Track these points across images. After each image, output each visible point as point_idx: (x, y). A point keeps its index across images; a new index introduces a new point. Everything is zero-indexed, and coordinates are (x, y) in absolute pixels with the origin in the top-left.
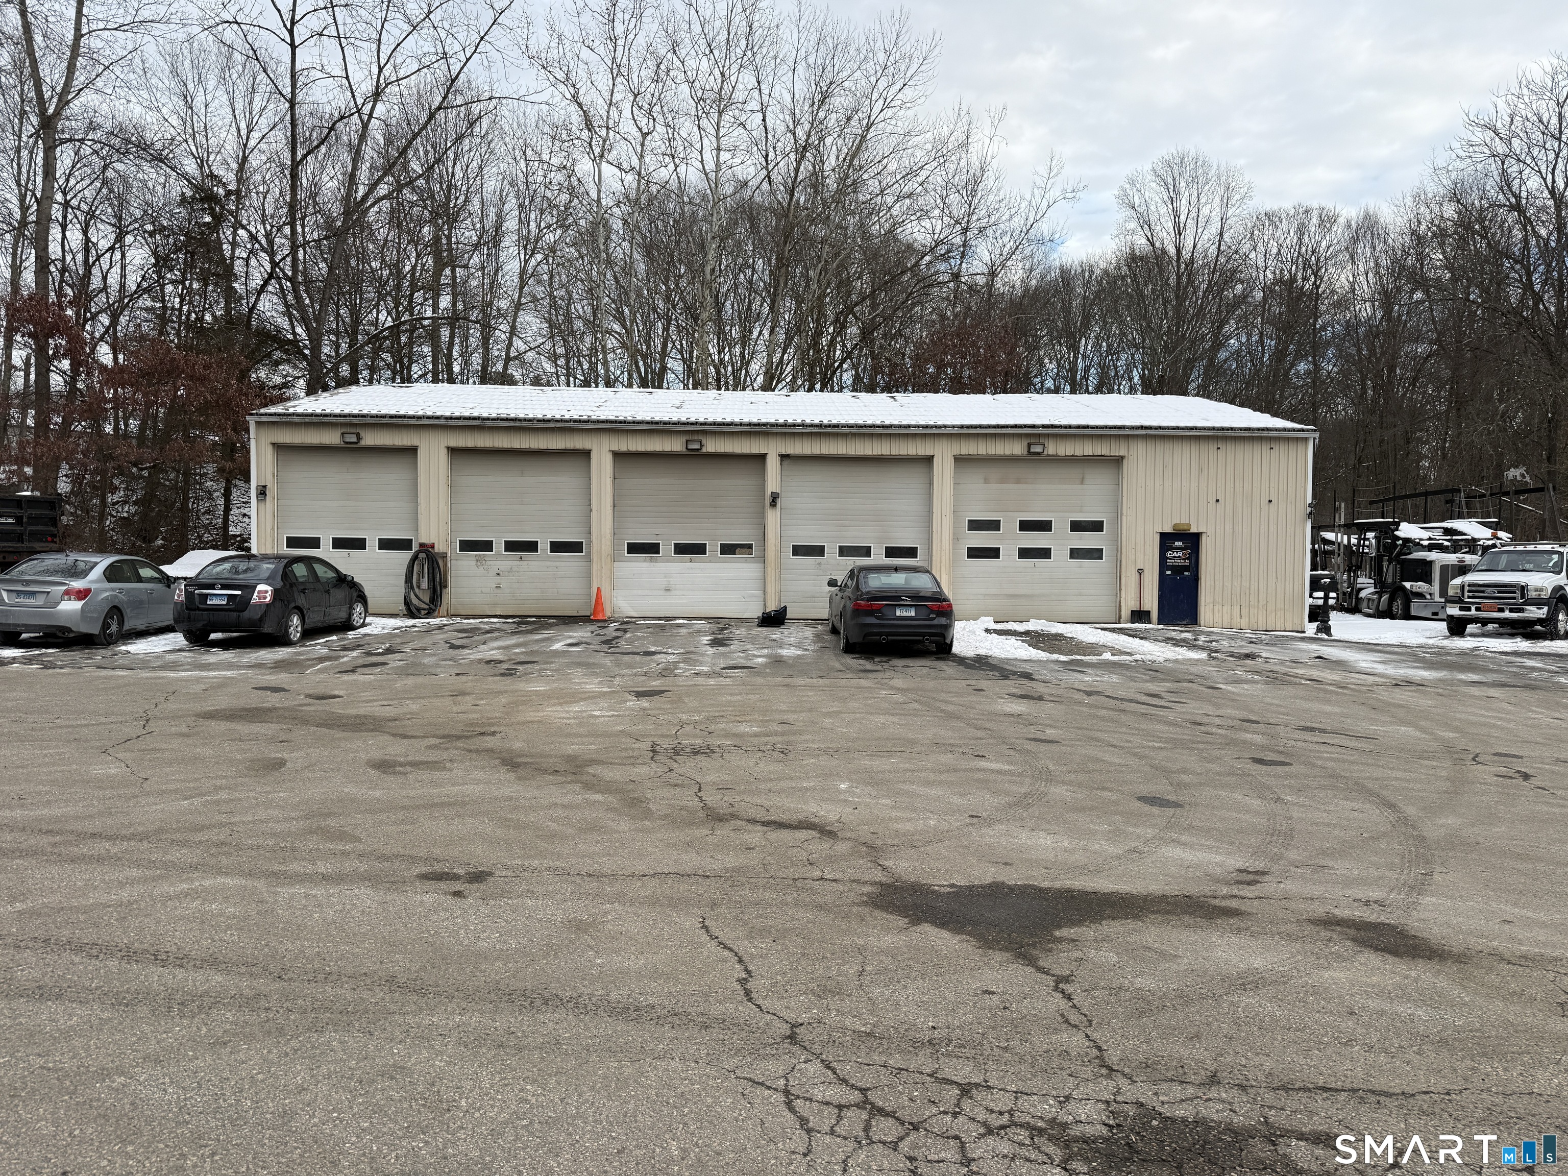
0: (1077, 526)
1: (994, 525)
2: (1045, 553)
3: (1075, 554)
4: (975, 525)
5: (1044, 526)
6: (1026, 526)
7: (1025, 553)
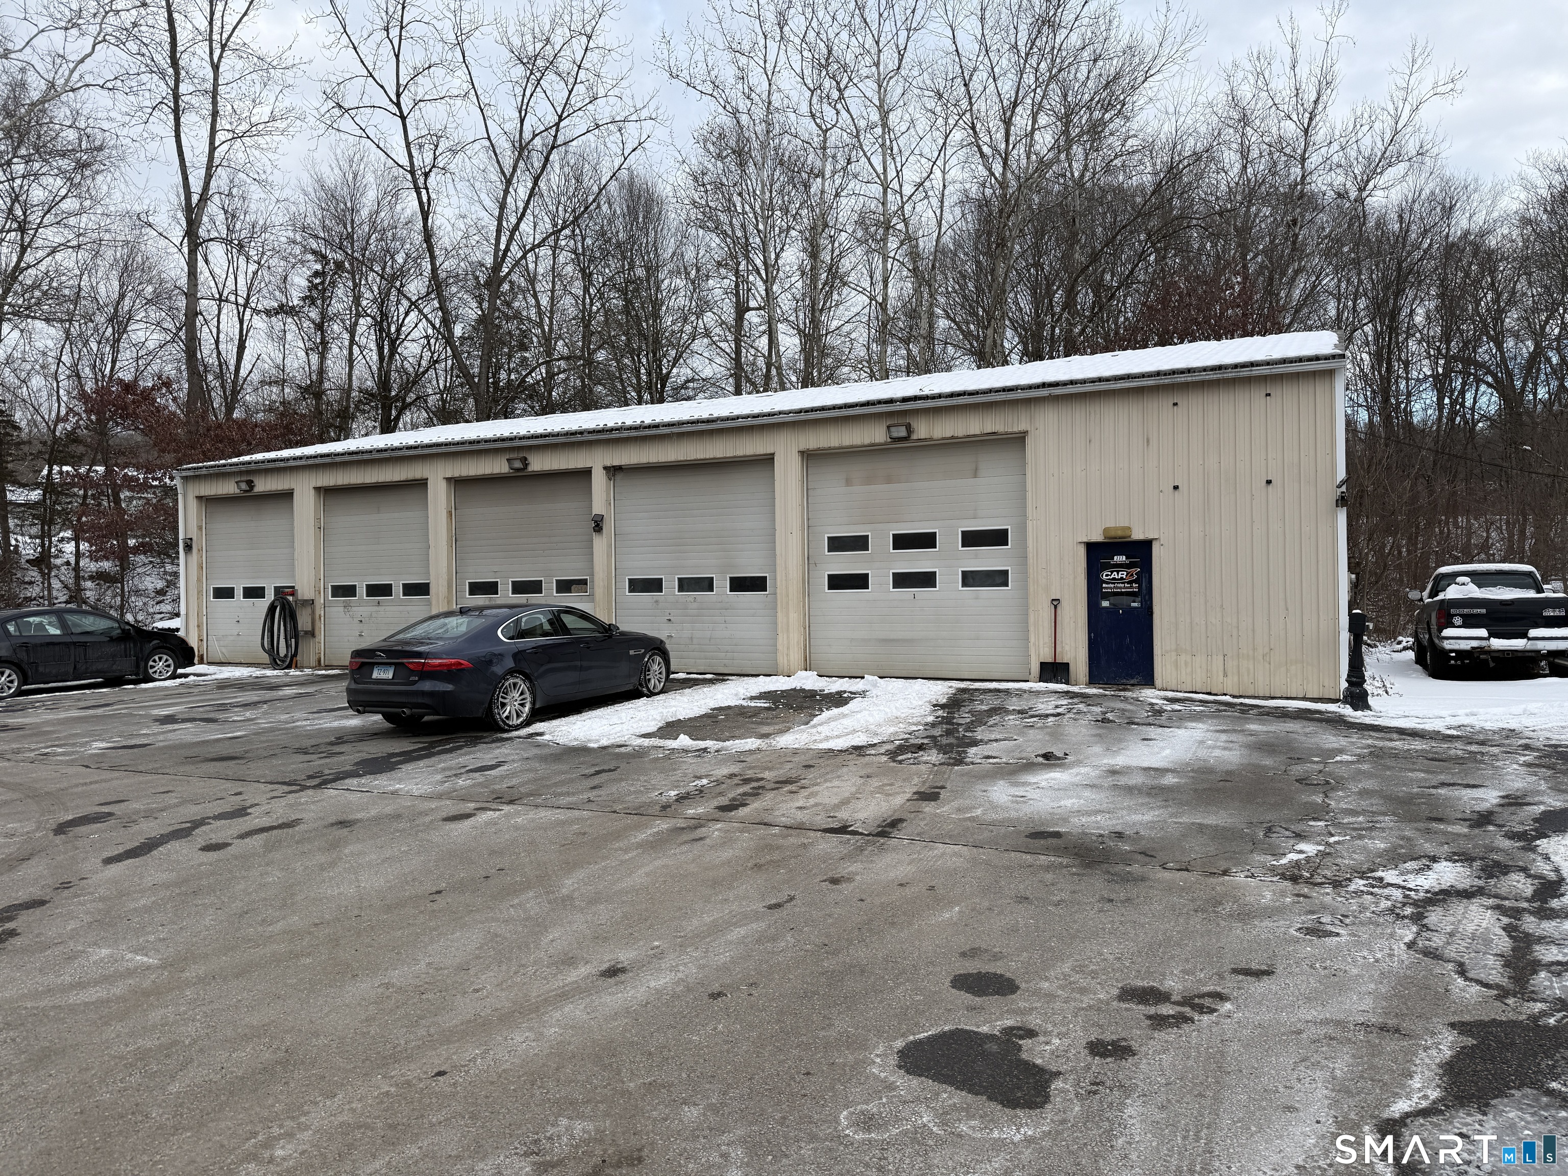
0: (972, 539)
1: (859, 543)
2: (927, 580)
3: (970, 579)
4: (837, 544)
5: (927, 541)
6: (902, 542)
7: (902, 580)
